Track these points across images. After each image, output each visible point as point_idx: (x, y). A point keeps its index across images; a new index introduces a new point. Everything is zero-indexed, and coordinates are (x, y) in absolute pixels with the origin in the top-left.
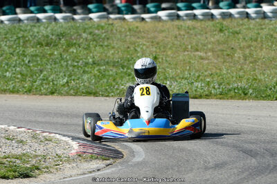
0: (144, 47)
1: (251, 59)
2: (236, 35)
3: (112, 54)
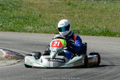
0: (36, 11)
1: (82, 18)
2: (76, 7)
3: (22, 14)
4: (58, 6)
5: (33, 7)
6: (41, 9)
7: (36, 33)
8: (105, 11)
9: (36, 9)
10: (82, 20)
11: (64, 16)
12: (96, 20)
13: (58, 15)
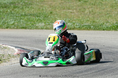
0: (47, 8)
1: (92, 13)
2: (86, 2)
3: (33, 11)
4: (69, 3)
5: (44, 4)
6: (52, 6)
7: (47, 29)
8: (115, 6)
9: (47, 6)
10: (92, 15)
11: (75, 12)
12: (106, 15)
13: (68, 12)
